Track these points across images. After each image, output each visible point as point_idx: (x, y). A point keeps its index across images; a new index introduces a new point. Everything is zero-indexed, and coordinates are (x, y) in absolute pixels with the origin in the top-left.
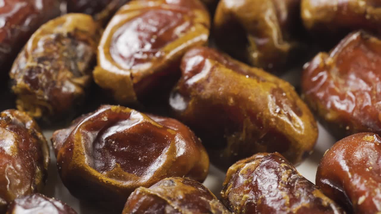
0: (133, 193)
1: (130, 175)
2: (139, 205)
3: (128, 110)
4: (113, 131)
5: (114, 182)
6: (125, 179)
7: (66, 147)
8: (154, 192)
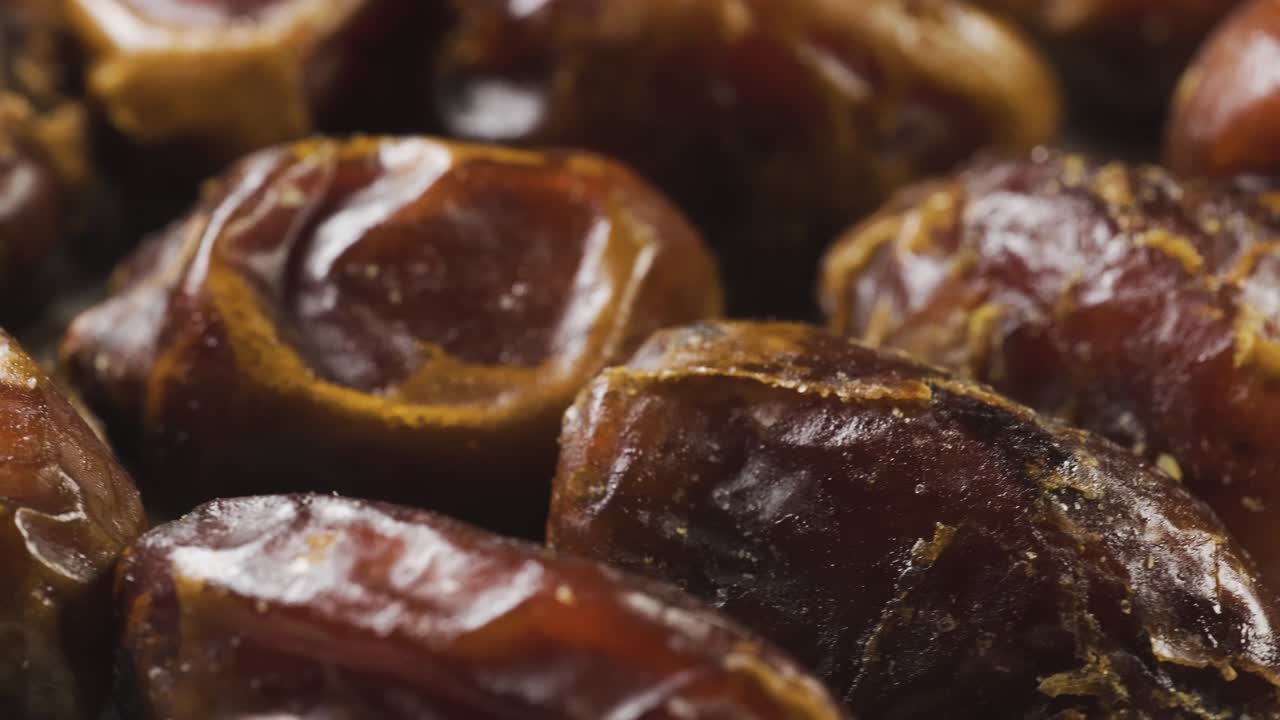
0: (571, 413)
1: (497, 375)
2: (635, 436)
3: (360, 145)
4: (341, 233)
5: (449, 415)
6: (488, 393)
7: (181, 341)
8: (674, 369)
